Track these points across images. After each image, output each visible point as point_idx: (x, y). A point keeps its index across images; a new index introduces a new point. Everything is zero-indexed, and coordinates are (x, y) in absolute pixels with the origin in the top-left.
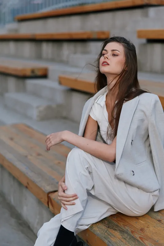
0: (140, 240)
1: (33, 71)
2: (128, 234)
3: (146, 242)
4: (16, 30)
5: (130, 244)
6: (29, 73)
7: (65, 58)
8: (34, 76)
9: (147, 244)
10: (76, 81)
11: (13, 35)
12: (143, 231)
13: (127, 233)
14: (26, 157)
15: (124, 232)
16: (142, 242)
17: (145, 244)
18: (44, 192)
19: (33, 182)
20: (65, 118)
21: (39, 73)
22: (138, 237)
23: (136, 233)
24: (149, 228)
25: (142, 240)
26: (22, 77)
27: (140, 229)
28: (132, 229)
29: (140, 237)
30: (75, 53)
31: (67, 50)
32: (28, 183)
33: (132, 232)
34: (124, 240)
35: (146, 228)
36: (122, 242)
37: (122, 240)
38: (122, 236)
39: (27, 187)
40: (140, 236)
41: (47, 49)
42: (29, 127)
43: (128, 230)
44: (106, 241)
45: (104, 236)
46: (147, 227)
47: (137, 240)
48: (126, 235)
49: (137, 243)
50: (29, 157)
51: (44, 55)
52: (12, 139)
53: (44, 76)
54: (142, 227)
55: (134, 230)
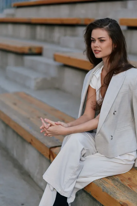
0: (129, 187)
1: (30, 49)
2: (119, 182)
3: (133, 188)
4: (13, 15)
5: (121, 190)
6: (27, 51)
7: (56, 39)
8: (31, 54)
9: (134, 190)
10: (69, 58)
11: (10, 18)
12: (130, 180)
13: (117, 181)
14: (29, 119)
15: (115, 180)
16: (130, 188)
17: (133, 190)
18: (46, 147)
19: (37, 140)
20: (58, 89)
21: (35, 51)
22: (127, 184)
23: (125, 182)
24: (135, 177)
25: (130, 187)
26: (21, 54)
27: (127, 178)
28: (121, 178)
29: (128, 185)
30: (65, 35)
31: (58, 33)
32: (32, 140)
33: (122, 180)
34: (116, 186)
35: (132, 178)
36: (114, 187)
37: (114, 186)
38: (114, 183)
39: (30, 143)
40: (128, 183)
41: (40, 31)
42: (28, 95)
43: (118, 179)
44: (101, 187)
45: (99, 183)
46: (134, 177)
47: (127, 187)
48: (117, 183)
49: (126, 189)
50: (31, 119)
51: (38, 36)
52: (15, 104)
53: (40, 54)
54: (130, 177)
55: (123, 179)
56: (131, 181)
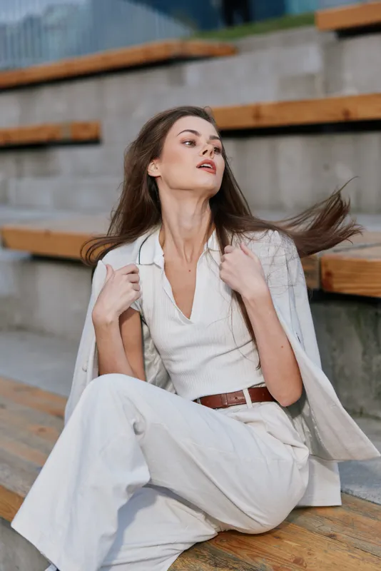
12: (301, 564)
27: (292, 561)
28: (274, 563)
35: (306, 558)
43: (265, 566)
46: (310, 554)
54: (297, 555)
55: (279, 565)
56: (305, 567)
